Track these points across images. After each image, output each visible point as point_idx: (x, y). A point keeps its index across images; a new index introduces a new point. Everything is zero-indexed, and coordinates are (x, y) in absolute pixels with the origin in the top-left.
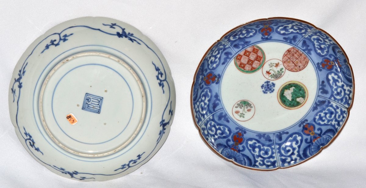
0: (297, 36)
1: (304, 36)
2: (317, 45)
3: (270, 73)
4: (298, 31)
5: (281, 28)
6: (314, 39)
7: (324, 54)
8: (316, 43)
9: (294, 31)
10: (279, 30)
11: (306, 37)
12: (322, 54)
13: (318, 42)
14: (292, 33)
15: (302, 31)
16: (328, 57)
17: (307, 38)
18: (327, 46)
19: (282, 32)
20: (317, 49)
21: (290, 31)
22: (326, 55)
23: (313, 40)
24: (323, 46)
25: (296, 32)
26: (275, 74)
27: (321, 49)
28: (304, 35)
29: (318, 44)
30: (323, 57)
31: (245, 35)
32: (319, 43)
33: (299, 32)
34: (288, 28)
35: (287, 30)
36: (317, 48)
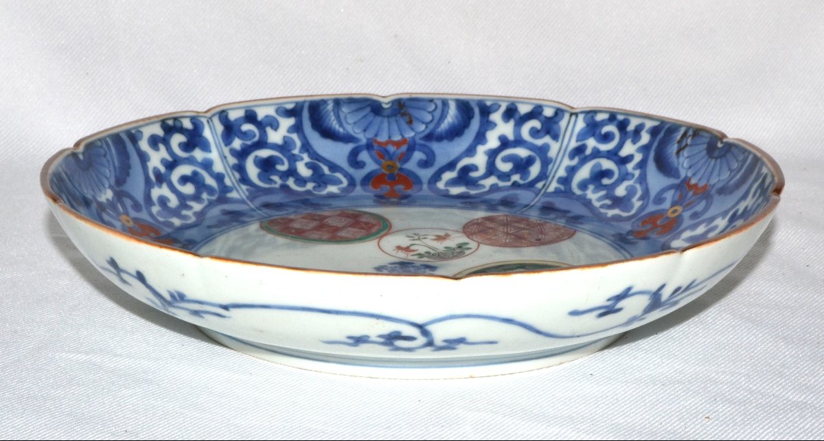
0: (517, 195)
1: (540, 190)
2: (599, 199)
3: (413, 251)
4: (516, 178)
5: (448, 175)
6: (583, 185)
7: (633, 212)
8: (593, 195)
9: (501, 184)
10: (441, 185)
11: (551, 189)
12: (625, 214)
13: (600, 187)
14: (494, 188)
15: (528, 173)
16: (652, 208)
17: (557, 192)
18: (637, 173)
19: (456, 190)
20: (603, 211)
21: (483, 186)
22: (642, 208)
23: (578, 192)
24: (621, 191)
25: (509, 184)
26: (432, 252)
27: (617, 202)
28: (540, 185)
29: (603, 193)
30: (633, 220)
31: (310, 186)
32: (605, 187)
33: (522, 182)
34: (474, 175)
35: (473, 183)
36: (602, 207)
